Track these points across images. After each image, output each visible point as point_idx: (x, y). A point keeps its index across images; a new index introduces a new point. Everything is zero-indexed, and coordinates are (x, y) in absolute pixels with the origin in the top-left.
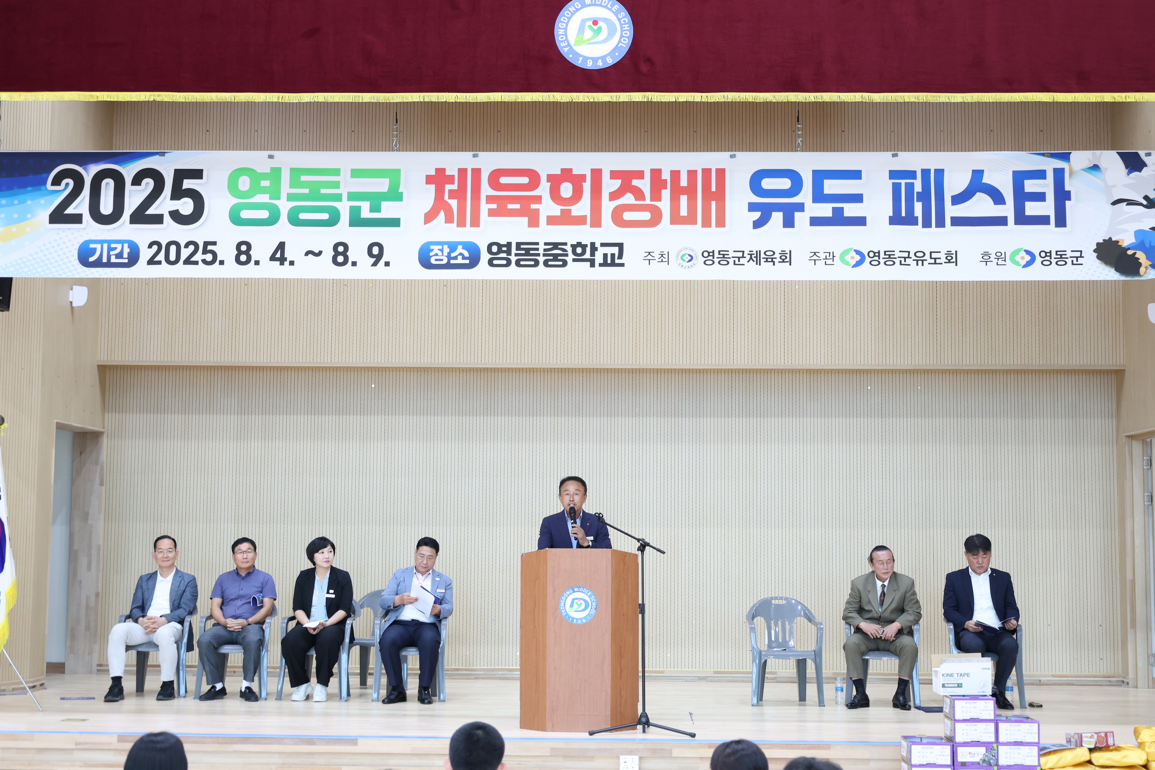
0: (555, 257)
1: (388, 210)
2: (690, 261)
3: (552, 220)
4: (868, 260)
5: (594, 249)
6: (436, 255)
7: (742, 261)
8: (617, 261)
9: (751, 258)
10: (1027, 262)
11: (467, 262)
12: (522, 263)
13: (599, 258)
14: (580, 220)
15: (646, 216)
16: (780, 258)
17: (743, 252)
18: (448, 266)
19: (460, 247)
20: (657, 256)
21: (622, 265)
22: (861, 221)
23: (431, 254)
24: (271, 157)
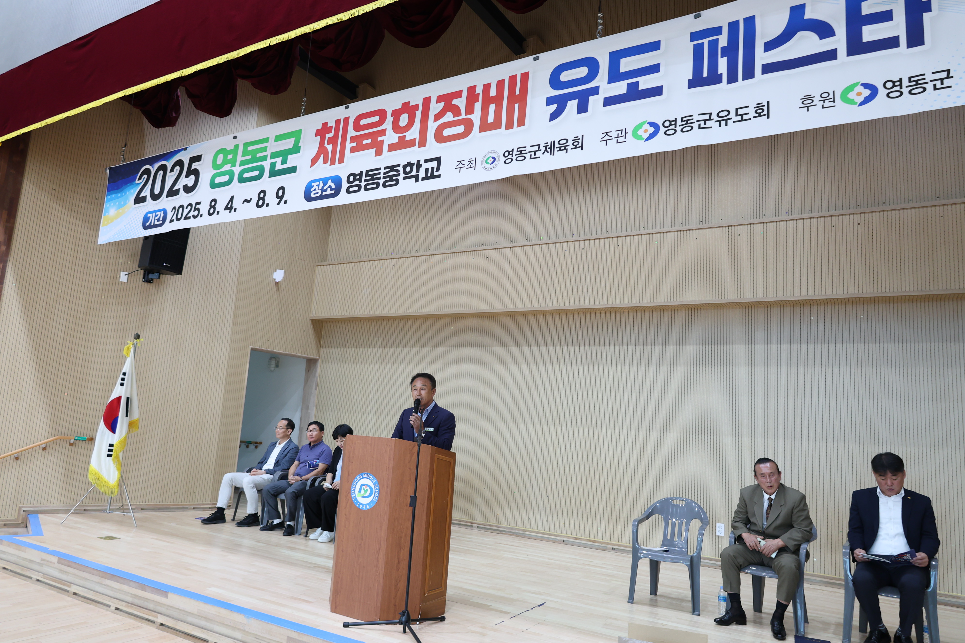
0: (391, 178)
1: (292, 161)
2: (493, 163)
3: (392, 148)
4: (662, 130)
5: (419, 165)
6: (315, 190)
7: (538, 154)
8: (436, 173)
9: (546, 150)
10: (865, 98)
11: (333, 192)
12: (368, 187)
13: (422, 174)
14: (411, 143)
15: (460, 129)
16: (573, 144)
17: (539, 145)
18: (322, 197)
19: (330, 181)
20: (466, 163)
21: (439, 176)
22: (657, 91)
23: (312, 189)
24: (235, 138)
